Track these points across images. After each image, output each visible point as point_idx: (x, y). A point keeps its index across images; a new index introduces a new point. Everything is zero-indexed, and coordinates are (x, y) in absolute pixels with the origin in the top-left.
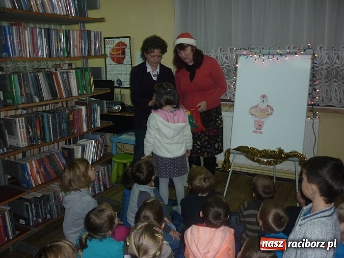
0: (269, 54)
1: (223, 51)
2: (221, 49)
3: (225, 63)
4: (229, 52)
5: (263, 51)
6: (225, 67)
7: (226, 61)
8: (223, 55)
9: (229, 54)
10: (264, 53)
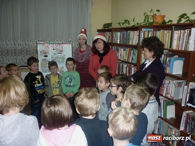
0: (54, 43)
1: (24, 41)
2: (22, 40)
3: (25, 47)
4: (27, 42)
5: (51, 42)
6: (25, 49)
7: (26, 46)
8: (24, 43)
9: (27, 43)
10: (51, 43)
